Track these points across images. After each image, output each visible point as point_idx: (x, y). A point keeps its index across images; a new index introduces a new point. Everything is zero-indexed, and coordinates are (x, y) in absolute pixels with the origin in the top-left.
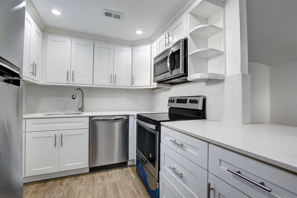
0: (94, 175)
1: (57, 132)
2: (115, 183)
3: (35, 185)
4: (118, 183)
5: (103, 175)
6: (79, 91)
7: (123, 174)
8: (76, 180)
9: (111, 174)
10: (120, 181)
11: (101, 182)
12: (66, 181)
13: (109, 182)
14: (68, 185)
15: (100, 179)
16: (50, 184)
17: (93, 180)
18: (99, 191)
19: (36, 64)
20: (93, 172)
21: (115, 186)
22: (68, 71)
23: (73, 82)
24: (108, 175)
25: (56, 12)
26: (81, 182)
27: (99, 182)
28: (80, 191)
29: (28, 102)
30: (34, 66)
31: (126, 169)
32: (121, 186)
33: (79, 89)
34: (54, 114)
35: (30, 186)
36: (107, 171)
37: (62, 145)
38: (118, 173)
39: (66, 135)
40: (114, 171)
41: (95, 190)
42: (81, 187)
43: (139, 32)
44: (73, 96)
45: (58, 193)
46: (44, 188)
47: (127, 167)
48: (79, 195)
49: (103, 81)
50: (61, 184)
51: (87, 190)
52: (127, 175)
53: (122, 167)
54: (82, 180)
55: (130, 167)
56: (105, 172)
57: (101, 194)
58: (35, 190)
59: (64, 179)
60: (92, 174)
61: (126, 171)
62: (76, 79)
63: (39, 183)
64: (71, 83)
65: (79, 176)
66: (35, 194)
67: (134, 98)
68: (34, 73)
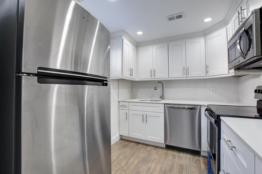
0: (168, 151)
1: (144, 113)
2: (183, 165)
3: (133, 144)
4: (184, 166)
5: (175, 155)
6: (160, 83)
7: (192, 161)
8: (155, 150)
9: (181, 157)
10: (187, 166)
11: (171, 159)
12: (149, 148)
13: (177, 162)
14: (149, 151)
15: (171, 156)
16: (140, 145)
17: (166, 155)
18: (168, 165)
19: (132, 69)
20: (168, 149)
21: (181, 167)
22: (151, 69)
23: (155, 77)
24: (179, 156)
25: (140, 33)
26: (158, 153)
27: (169, 158)
28: (155, 159)
29: (133, 92)
30: (131, 70)
31: (198, 158)
32: (187, 170)
33: (159, 82)
34: (145, 100)
35: (131, 143)
36: (179, 152)
37: (146, 122)
38: (188, 158)
39: (149, 116)
40: (185, 154)
41: (165, 163)
42: (156, 156)
43: (208, 20)
44: (155, 88)
45: (142, 153)
46: (137, 147)
47: (199, 157)
48: (153, 161)
49: (177, 74)
50: (146, 149)
51: (160, 160)
52: (196, 164)
53: (194, 155)
54: (158, 151)
55: (202, 157)
56: (178, 153)
57: (168, 168)
58: (132, 147)
59: (148, 146)
60: (167, 150)
61: (197, 160)
62: (157, 75)
63: (135, 143)
64: (153, 78)
65: (158, 148)
66: (132, 149)
67: (212, 88)
68: (131, 75)
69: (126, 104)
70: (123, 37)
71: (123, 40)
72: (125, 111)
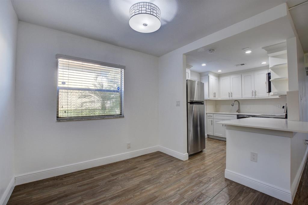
16: (221, 141)
22: (229, 92)
30: (215, 94)
33: (236, 101)
49: (248, 95)
62: (234, 96)
64: (231, 98)
67: (278, 105)
68: (215, 96)
69: (212, 115)
70: (209, 75)
71: (209, 76)
72: (211, 120)
